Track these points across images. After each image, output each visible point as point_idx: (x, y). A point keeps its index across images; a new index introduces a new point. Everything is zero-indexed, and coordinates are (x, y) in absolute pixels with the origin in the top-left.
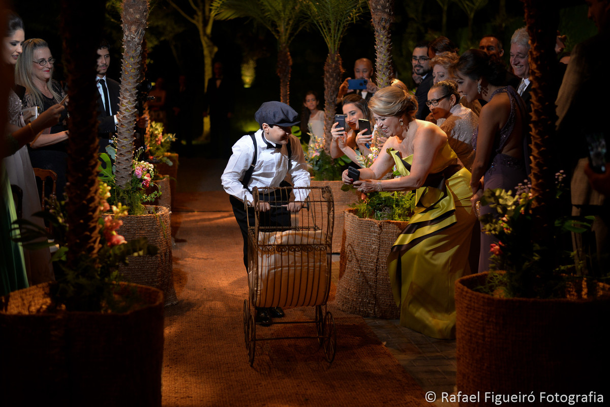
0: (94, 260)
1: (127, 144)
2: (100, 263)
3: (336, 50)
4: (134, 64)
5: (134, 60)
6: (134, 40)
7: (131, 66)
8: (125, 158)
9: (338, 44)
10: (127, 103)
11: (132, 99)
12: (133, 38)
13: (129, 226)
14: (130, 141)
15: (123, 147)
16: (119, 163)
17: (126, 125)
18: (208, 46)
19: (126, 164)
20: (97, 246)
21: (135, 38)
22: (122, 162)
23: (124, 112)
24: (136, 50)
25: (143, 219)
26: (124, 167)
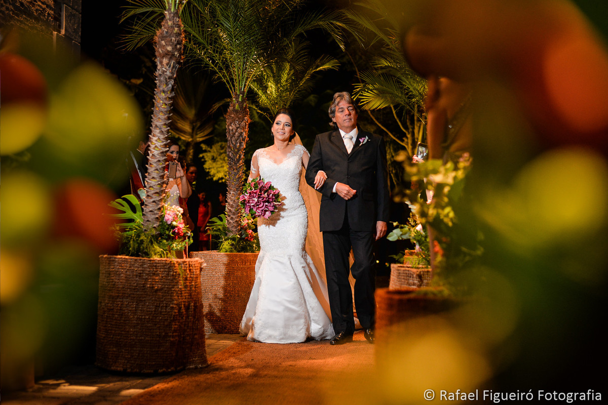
1: (154, 185)
4: (166, 99)
5: (165, 95)
6: (165, 73)
7: (161, 102)
8: (152, 200)
10: (156, 141)
11: (162, 137)
13: (140, 270)
14: (158, 181)
15: (151, 188)
16: (146, 205)
17: (155, 165)
19: (153, 207)
21: (166, 72)
22: (149, 205)
23: (154, 150)
24: (167, 85)
25: (157, 263)
26: (151, 209)
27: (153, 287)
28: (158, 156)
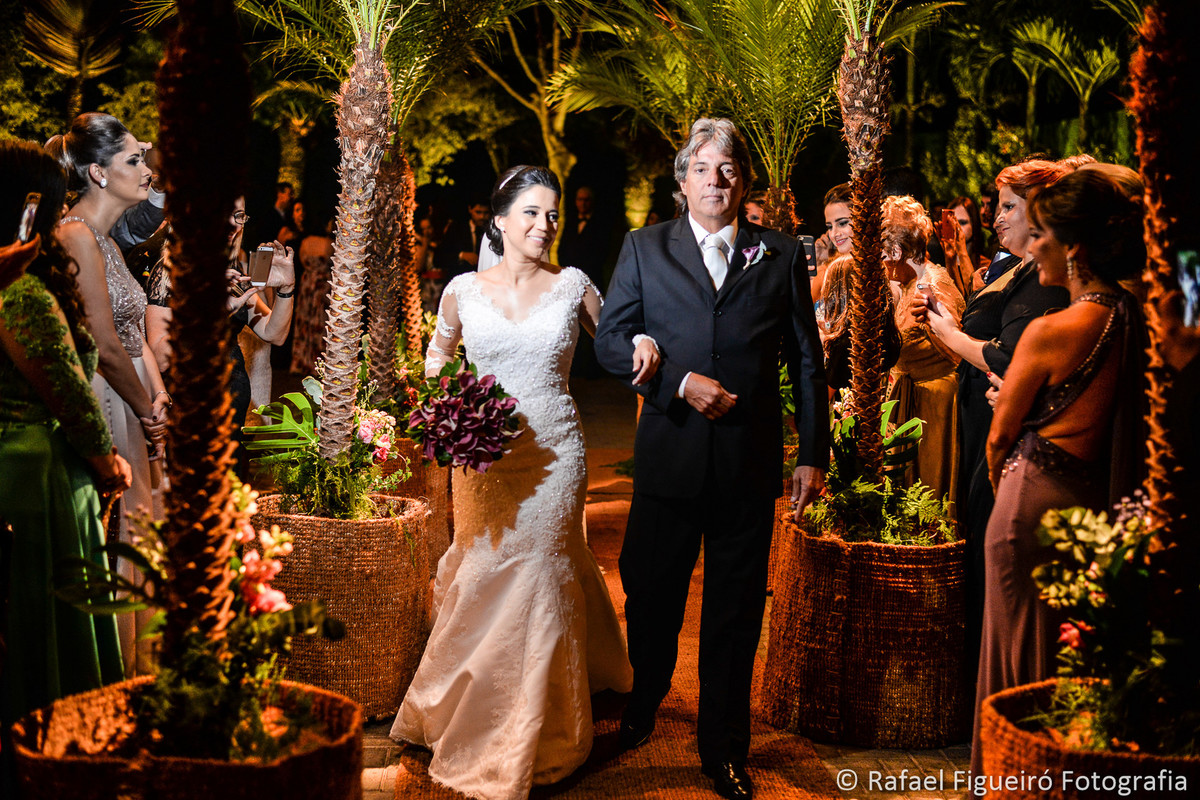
0: (217, 645)
1: (343, 376)
2: (230, 650)
3: (784, 180)
4: (361, 215)
5: (361, 209)
6: (361, 168)
7: (354, 221)
8: (339, 403)
9: (789, 167)
10: (345, 294)
11: (355, 286)
12: (359, 165)
13: (340, 542)
14: (350, 369)
15: (336, 382)
16: (327, 412)
17: (343, 338)
18: (559, 154)
19: (341, 415)
20: (225, 615)
21: (363, 165)
22: (333, 411)
23: (340, 311)
24: (364, 189)
25: (370, 528)
26: (337, 420)
27: (363, 571)
28: (348, 323)
